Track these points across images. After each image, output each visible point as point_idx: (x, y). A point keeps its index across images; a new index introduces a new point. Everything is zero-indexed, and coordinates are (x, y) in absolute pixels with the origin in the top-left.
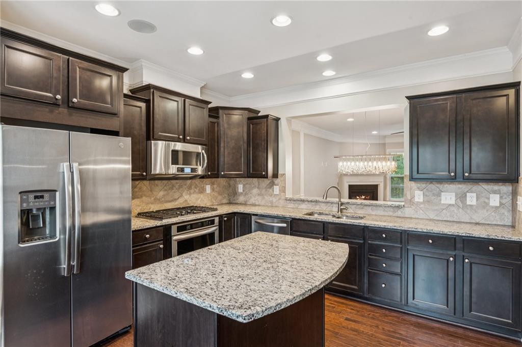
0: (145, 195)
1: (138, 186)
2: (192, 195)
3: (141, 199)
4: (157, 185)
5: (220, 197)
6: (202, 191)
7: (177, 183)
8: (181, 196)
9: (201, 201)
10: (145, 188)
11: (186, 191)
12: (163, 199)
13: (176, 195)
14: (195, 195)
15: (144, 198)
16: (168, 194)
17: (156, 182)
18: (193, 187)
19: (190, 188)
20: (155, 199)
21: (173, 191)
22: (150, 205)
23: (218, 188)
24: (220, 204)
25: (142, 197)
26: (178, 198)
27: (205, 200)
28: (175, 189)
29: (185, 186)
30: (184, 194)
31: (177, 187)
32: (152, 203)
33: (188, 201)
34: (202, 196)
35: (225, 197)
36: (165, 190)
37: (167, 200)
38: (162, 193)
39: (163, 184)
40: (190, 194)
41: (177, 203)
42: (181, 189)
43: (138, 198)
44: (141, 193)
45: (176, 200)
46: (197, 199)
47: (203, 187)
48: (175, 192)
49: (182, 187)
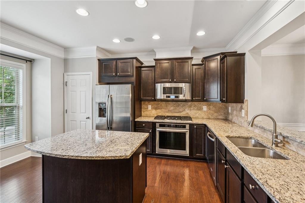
0: (163, 108)
1: (160, 104)
2: (192, 111)
3: (161, 110)
4: (170, 104)
5: (216, 114)
6: (200, 109)
7: (181, 104)
8: (184, 110)
9: (199, 115)
10: (163, 105)
11: (187, 108)
12: (173, 111)
13: (181, 110)
14: (194, 111)
15: (163, 109)
16: (176, 109)
17: (169, 102)
18: (192, 106)
19: (190, 106)
20: (168, 110)
21: (179, 107)
22: (166, 113)
23: (214, 108)
24: (216, 119)
25: (162, 109)
26: (182, 111)
27: (202, 114)
28: (180, 106)
29: (187, 106)
30: (186, 110)
31: (182, 105)
32: (167, 112)
33: (189, 113)
34: (200, 112)
35: (222, 114)
36: (174, 107)
37: (176, 111)
38: (172, 108)
39: (173, 103)
40: (191, 110)
41: (181, 114)
42: (184, 107)
43: (160, 109)
44: (161, 107)
45: (181, 112)
46: (196, 114)
47: (201, 107)
48: (180, 108)
49: (185, 106)
